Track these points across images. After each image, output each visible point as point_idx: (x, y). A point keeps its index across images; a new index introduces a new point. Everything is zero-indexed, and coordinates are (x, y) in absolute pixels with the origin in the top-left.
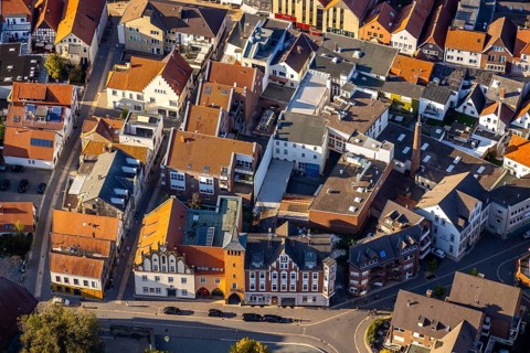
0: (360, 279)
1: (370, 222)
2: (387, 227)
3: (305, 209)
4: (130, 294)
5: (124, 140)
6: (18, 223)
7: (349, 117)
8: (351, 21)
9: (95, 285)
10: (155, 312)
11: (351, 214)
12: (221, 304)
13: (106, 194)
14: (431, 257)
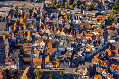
0: (73, 64)
1: (72, 57)
2: (75, 58)
3: (64, 56)
4: (44, 68)
5: (40, 49)
6: (29, 60)
7: (67, 45)
8: (64, 34)
9: (40, 67)
10: (48, 70)
11: (70, 56)
12: (56, 68)
13: (40, 56)
14: (80, 61)
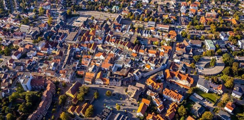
0: (125, 83)
1: (127, 75)
2: (129, 76)
3: (118, 73)
4: (95, 84)
5: (96, 63)
6: (81, 74)
7: (125, 61)
8: (127, 48)
9: (90, 83)
10: (98, 86)
11: (124, 74)
12: (106, 85)
13: (93, 71)
14: (135, 80)
